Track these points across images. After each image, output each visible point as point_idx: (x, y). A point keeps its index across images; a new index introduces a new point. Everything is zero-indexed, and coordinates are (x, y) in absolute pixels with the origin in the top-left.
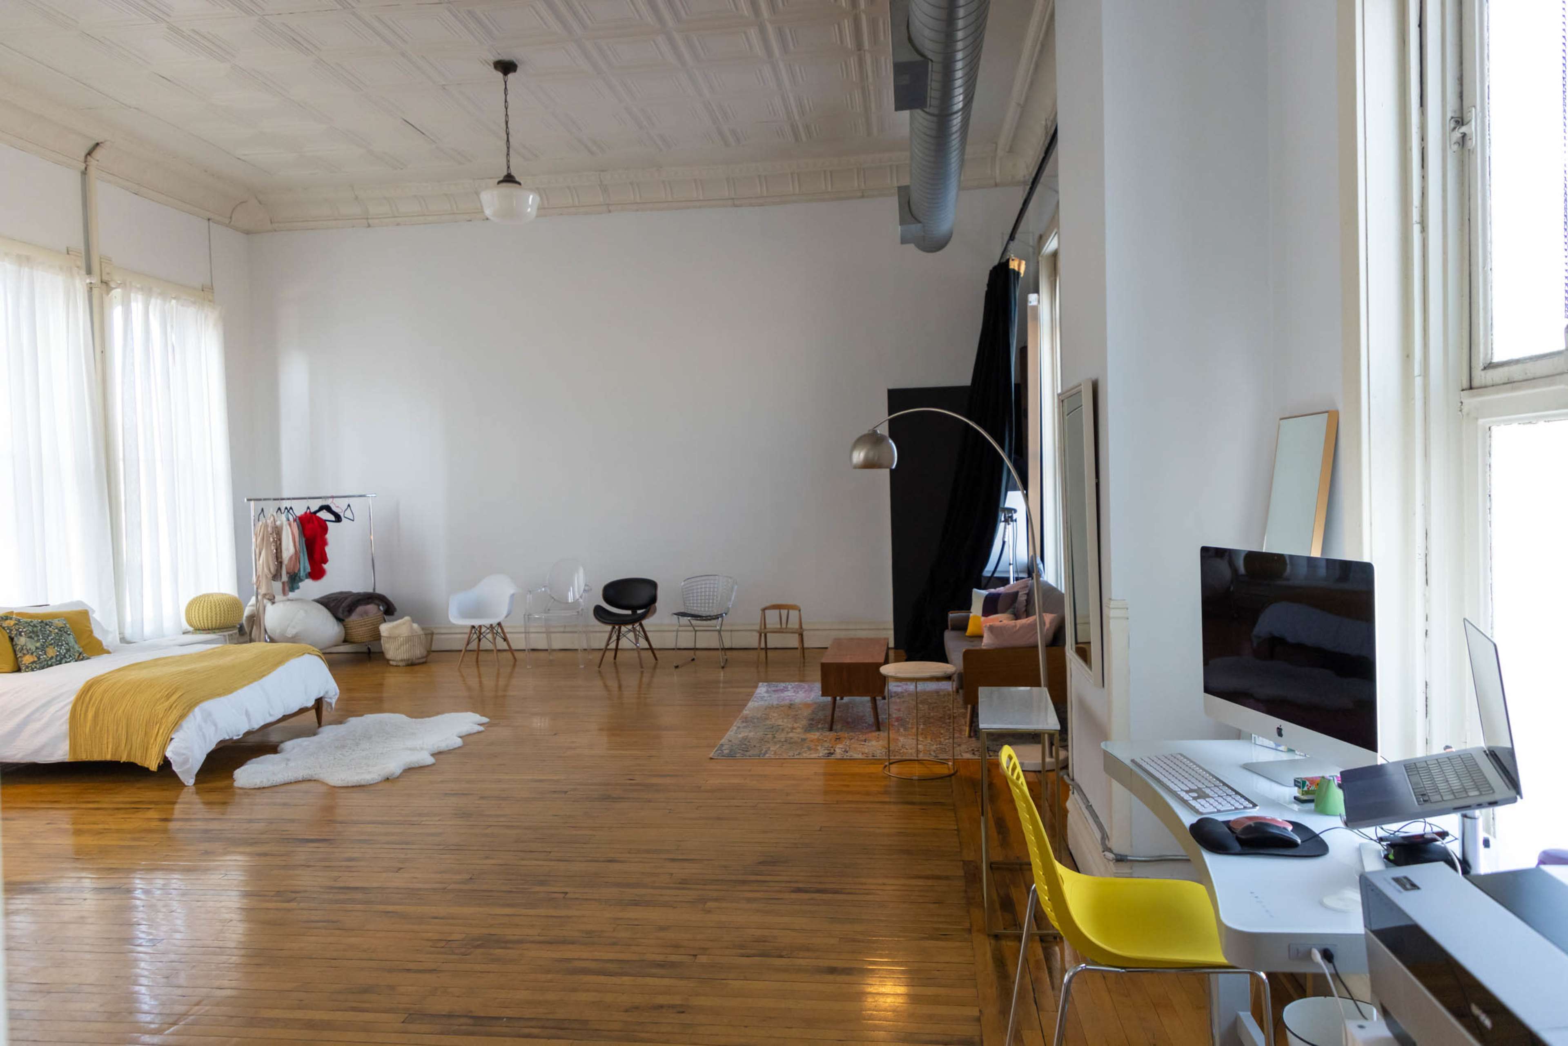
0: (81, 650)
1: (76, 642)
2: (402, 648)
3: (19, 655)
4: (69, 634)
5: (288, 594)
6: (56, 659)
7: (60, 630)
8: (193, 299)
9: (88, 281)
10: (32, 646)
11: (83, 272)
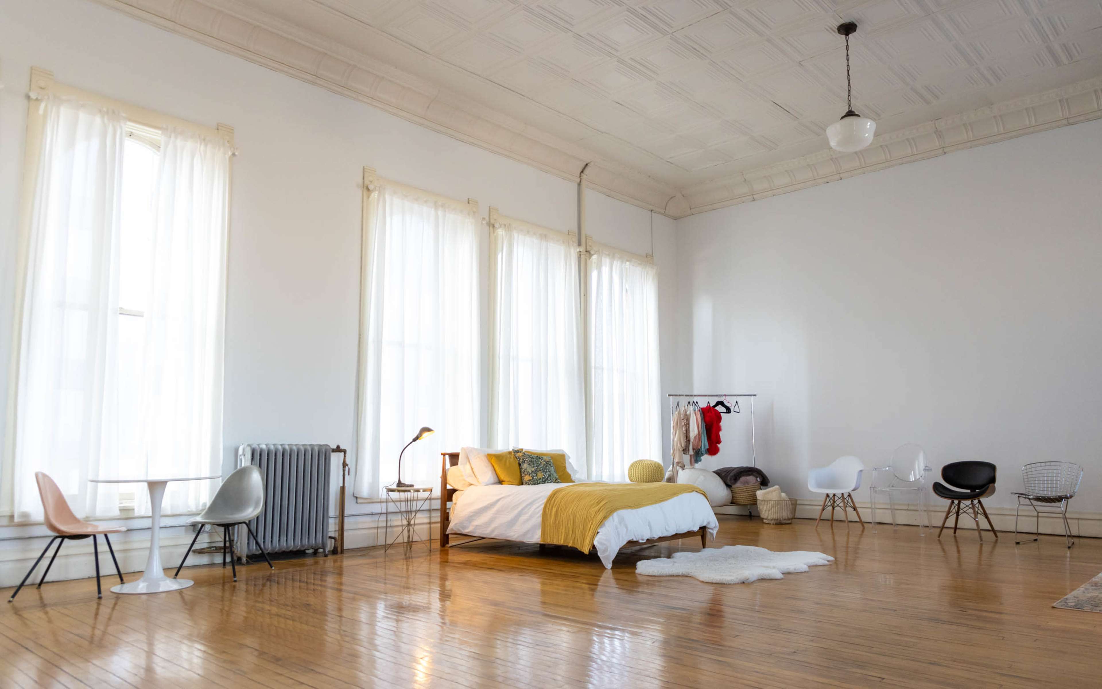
0: (557, 477)
1: (555, 471)
2: (772, 510)
3: (523, 475)
4: (552, 466)
5: (694, 465)
6: (542, 480)
7: (546, 463)
8: (639, 262)
9: (578, 250)
10: (530, 470)
11: (576, 244)
